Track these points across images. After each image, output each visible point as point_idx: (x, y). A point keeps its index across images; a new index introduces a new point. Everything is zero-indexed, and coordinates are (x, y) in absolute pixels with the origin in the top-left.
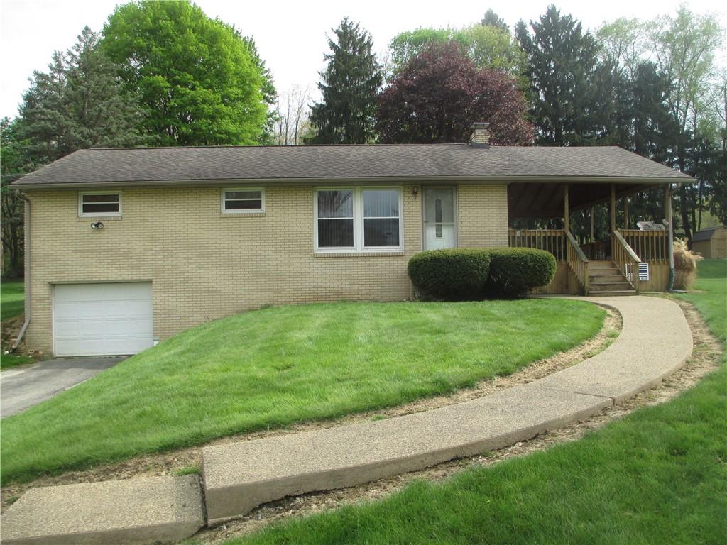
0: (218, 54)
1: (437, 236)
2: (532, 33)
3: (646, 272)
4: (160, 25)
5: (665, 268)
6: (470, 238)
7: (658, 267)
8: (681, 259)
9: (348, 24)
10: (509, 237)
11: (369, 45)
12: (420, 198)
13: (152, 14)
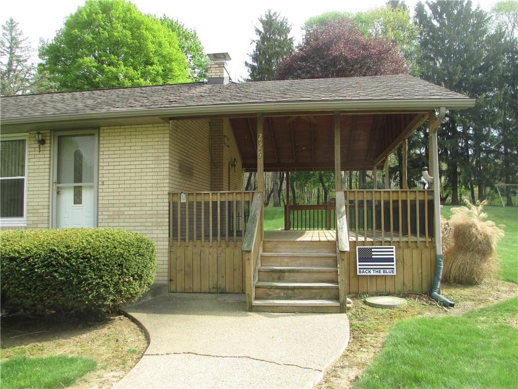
0: (139, 38)
1: (75, 203)
2: (429, 12)
3: (391, 260)
4: (93, 18)
5: (427, 253)
6: (113, 205)
7: (415, 251)
8: (471, 236)
9: (272, 14)
10: (169, 203)
11: (288, 30)
12: (48, 149)
13: (88, 10)
